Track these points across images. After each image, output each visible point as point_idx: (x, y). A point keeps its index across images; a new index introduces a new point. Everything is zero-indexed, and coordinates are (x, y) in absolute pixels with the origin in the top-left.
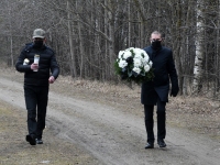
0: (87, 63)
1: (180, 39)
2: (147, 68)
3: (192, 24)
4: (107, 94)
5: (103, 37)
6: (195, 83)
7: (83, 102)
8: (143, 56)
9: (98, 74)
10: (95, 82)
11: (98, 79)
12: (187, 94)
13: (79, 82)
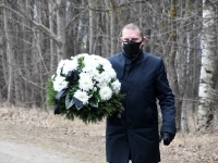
0: (20, 79)
1: (175, 38)
2: (106, 93)
3: (194, 14)
4: (53, 131)
5: (46, 34)
6: (201, 111)
7: (12, 145)
8: (101, 70)
9: (38, 98)
10: (34, 110)
11: (38, 105)
12: (188, 131)
13: (5, 110)
